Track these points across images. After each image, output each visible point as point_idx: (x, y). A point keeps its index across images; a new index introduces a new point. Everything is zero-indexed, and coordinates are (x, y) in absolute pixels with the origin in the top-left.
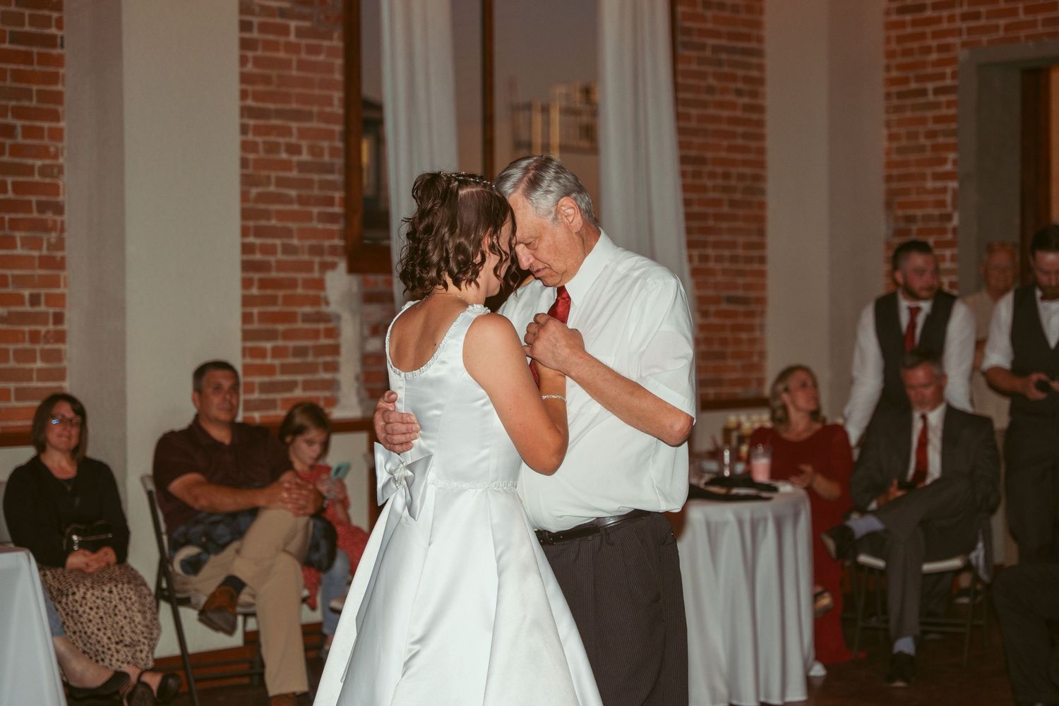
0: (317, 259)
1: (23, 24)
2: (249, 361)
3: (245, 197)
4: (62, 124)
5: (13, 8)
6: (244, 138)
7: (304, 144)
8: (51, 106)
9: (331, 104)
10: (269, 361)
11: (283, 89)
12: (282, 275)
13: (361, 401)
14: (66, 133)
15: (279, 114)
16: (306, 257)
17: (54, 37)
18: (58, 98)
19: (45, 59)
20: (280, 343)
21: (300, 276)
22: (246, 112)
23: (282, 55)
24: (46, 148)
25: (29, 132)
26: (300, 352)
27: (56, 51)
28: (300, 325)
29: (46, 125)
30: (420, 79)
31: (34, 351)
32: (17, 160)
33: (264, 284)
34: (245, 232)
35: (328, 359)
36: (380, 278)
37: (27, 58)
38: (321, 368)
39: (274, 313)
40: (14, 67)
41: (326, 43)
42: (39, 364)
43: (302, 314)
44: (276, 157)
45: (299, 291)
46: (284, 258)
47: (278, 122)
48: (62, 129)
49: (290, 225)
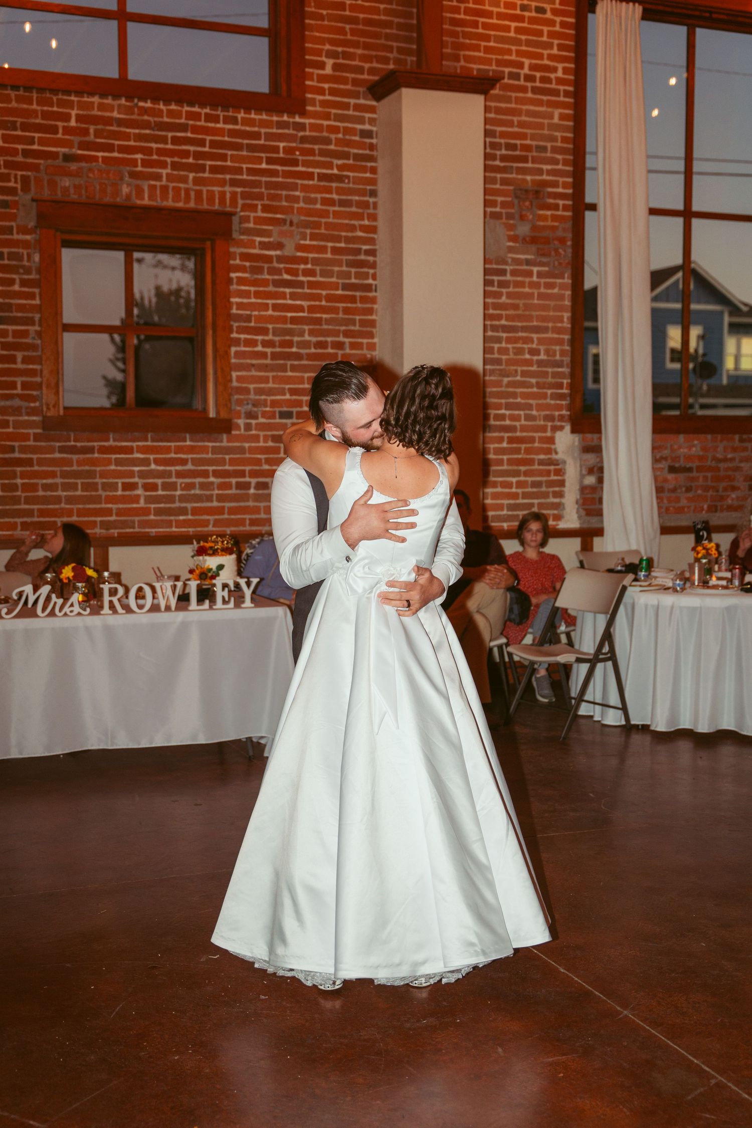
0: (550, 424)
1: (350, 278)
4: (376, 340)
5: (344, 268)
7: (542, 348)
8: (369, 329)
9: (562, 322)
10: (514, 490)
11: (527, 313)
12: (524, 434)
13: (580, 517)
14: (377, 346)
15: (524, 329)
16: (542, 423)
17: (371, 285)
18: (372, 323)
19: (364, 300)
20: (522, 478)
21: (537, 435)
23: (527, 290)
24: (365, 355)
26: (535, 484)
27: (371, 294)
28: (537, 467)
29: (365, 341)
30: (625, 302)
33: (511, 440)
35: (557, 489)
36: (595, 436)
37: (353, 299)
38: (551, 495)
39: (517, 459)
40: (344, 305)
41: (559, 281)
43: (539, 460)
44: (522, 357)
45: (536, 445)
46: (526, 423)
47: (524, 334)
48: (375, 344)
49: (531, 401)
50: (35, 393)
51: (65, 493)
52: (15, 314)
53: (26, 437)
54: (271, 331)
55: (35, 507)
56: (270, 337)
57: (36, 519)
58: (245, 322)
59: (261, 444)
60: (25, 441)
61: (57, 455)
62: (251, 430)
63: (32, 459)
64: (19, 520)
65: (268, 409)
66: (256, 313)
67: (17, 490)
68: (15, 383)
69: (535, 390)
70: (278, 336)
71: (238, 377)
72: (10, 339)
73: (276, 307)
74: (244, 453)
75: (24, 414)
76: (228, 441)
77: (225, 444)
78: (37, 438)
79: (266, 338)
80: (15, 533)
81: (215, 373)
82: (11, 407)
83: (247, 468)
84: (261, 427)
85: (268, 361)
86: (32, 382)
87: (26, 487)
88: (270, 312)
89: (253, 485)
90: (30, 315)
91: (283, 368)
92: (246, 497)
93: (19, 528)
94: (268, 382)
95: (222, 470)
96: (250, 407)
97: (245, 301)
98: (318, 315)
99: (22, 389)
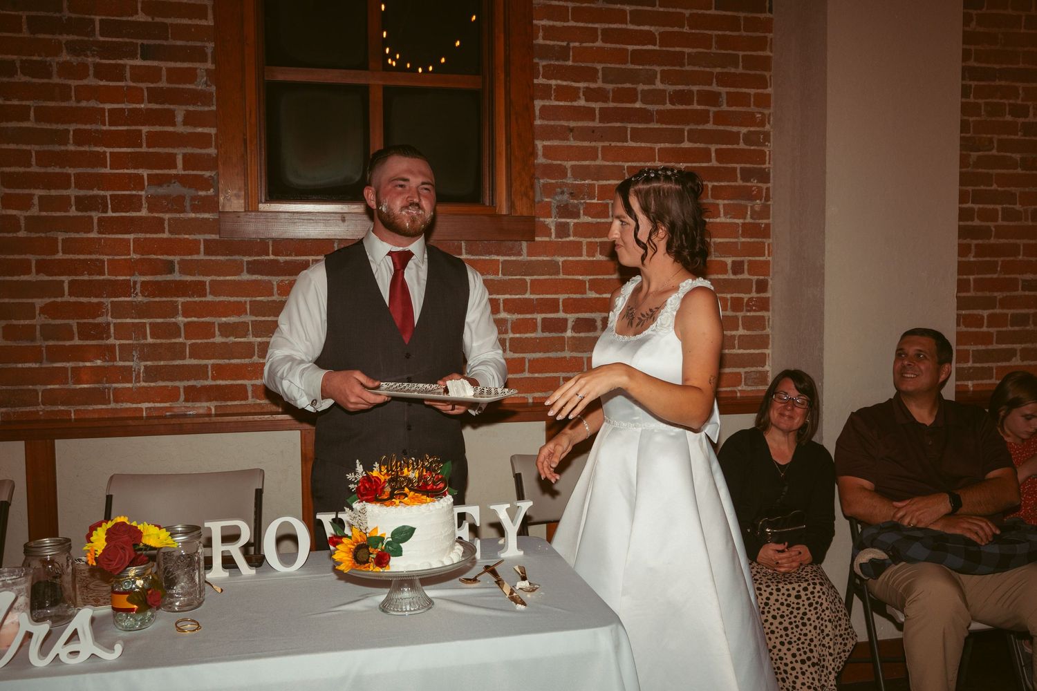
2: (963, 329)
3: (964, 161)
4: (769, 90)
6: (964, 100)
7: (1031, 104)
8: (758, 72)
10: (985, 329)
11: (1010, 48)
12: (1002, 241)
14: (772, 99)
16: (1029, 223)
17: (762, 1)
18: (765, 63)
19: (750, 24)
21: (1023, 242)
22: (967, 72)
23: (1009, 12)
24: (753, 114)
25: (734, 99)
27: (764, 16)
28: (1020, 292)
29: (752, 91)
31: (736, 317)
32: (721, 128)
33: (981, 251)
34: (963, 197)
37: (733, 23)
39: (991, 280)
40: (720, 33)
42: (741, 331)
43: (1024, 281)
44: (1001, 119)
45: (1020, 257)
46: (1005, 223)
47: (1003, 83)
48: (769, 95)
49: (1013, 189)
50: (207, 174)
51: (259, 339)
52: (171, 42)
53: (192, 248)
54: (600, 74)
55: (210, 362)
56: (599, 84)
57: (209, 382)
58: (557, 59)
59: (584, 258)
60: (191, 254)
61: (245, 277)
62: (569, 236)
63: (203, 283)
64: (181, 384)
65: (595, 201)
66: (577, 44)
67: (179, 336)
68: (173, 156)
69: (1019, 171)
70: (611, 82)
71: (544, 147)
72: (163, 84)
73: (608, 35)
74: (558, 273)
75: (188, 208)
76: (529, 254)
77: (524, 257)
78: (211, 248)
79: (593, 85)
80: (175, 405)
81: (508, 142)
82: (165, 197)
83: (562, 297)
84: (583, 230)
85: (596, 124)
86: (201, 154)
87: (192, 330)
88: (599, 44)
89: (570, 324)
90: (199, 44)
91: (620, 135)
92: (559, 344)
93: (182, 397)
94: (595, 158)
95: (519, 299)
96: (566, 197)
97: (558, 24)
98: (678, 49)
99: (184, 169)
